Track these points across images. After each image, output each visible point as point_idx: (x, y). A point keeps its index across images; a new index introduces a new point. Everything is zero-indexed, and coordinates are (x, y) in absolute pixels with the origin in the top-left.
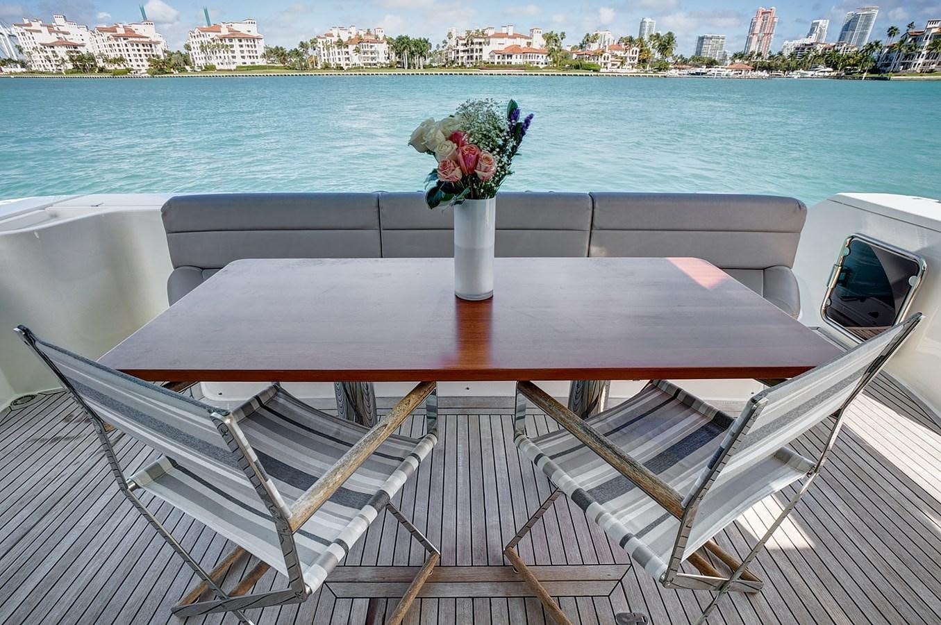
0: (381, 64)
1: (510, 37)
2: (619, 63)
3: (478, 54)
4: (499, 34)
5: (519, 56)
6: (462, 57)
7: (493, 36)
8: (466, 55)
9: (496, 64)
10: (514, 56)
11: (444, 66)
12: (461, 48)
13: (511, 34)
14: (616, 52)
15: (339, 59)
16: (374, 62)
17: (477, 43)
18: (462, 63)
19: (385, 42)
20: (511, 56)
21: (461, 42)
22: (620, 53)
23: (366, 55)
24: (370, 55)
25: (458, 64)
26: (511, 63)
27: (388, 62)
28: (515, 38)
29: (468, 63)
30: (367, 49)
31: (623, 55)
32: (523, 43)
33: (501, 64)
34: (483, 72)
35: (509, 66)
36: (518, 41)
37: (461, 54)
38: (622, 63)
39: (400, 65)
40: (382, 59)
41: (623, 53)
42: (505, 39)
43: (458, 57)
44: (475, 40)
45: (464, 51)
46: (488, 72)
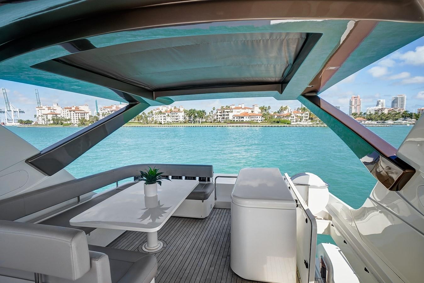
0: (181, 121)
1: (243, 109)
2: (299, 120)
3: (227, 117)
4: (237, 107)
5: (247, 117)
6: (219, 118)
7: (234, 109)
8: (221, 117)
9: (236, 121)
10: (245, 118)
11: (211, 122)
12: (219, 114)
13: (243, 107)
14: (297, 114)
15: (161, 119)
16: (177, 120)
17: (226, 112)
18: (219, 121)
19: (183, 112)
20: (243, 117)
21: (219, 111)
22: (299, 115)
23: (174, 118)
24: (175, 117)
25: (217, 121)
26: (243, 121)
27: (184, 120)
28: (245, 109)
29: (222, 121)
30: (174, 115)
31: (301, 116)
32: (250, 111)
33: (238, 121)
34: (229, 125)
35: (242, 122)
36: (247, 111)
37: (219, 117)
38: (301, 119)
39: (190, 122)
40: (181, 119)
41: (301, 114)
42: (240, 110)
43: (217, 118)
44: (225, 111)
45: (220, 115)
46: (232, 125)
